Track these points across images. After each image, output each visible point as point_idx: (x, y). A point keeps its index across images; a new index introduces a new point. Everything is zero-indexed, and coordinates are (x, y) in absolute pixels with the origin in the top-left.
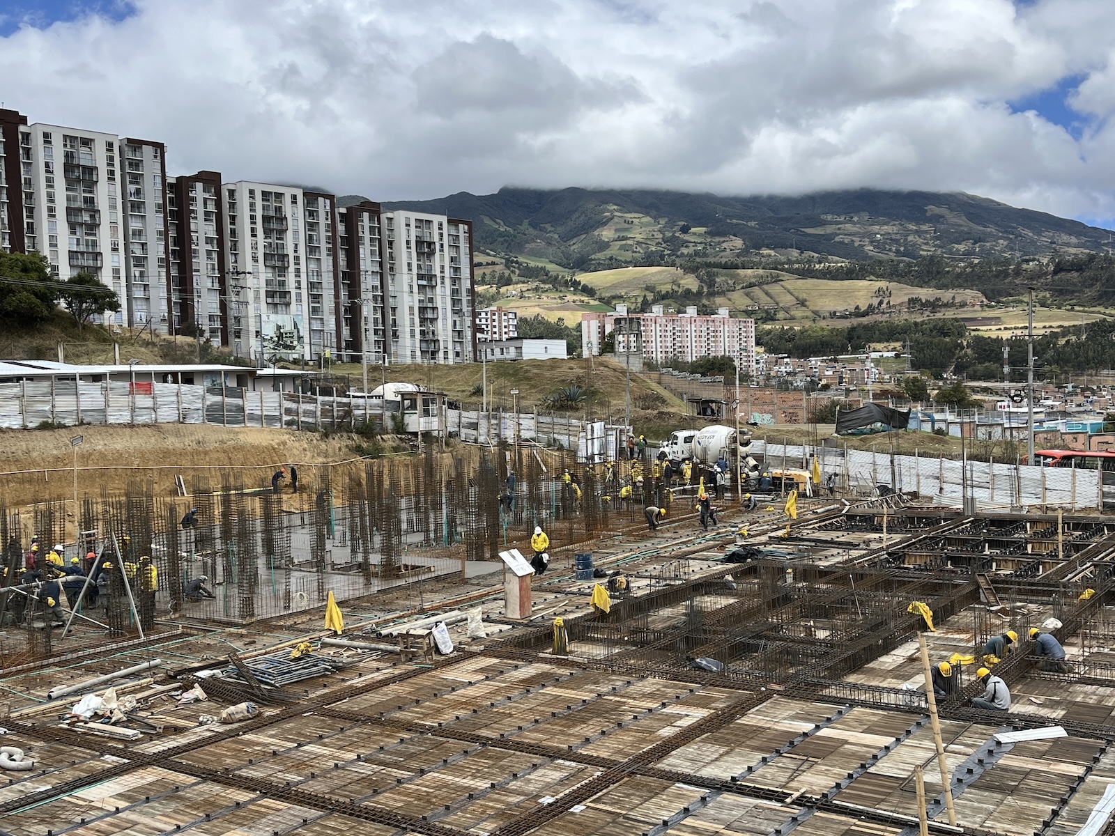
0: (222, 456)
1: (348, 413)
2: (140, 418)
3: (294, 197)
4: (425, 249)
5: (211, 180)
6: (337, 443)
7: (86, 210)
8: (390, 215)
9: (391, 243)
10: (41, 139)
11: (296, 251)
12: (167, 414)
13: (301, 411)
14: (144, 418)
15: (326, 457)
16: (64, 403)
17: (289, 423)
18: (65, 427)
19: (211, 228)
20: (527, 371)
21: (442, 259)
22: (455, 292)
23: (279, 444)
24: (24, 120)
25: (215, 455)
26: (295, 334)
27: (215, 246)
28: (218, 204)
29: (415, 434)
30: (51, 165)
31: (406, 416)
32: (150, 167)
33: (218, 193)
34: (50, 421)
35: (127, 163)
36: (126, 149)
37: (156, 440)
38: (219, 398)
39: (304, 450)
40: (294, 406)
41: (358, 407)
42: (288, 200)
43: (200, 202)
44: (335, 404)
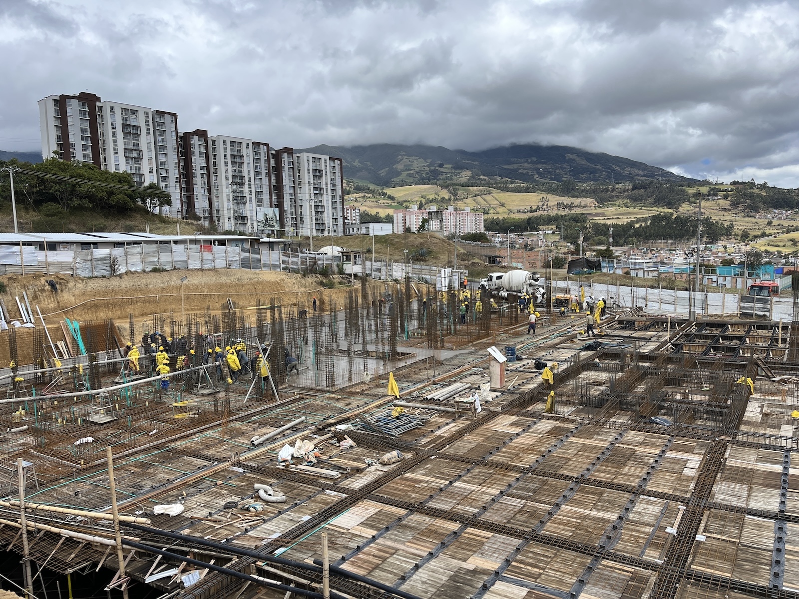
0: (251, 287)
1: (315, 263)
2: (206, 266)
3: (248, 144)
4: (318, 174)
5: (202, 134)
6: (311, 280)
7: (135, 150)
8: (298, 155)
9: (299, 170)
10: (109, 110)
11: (249, 174)
12: (220, 264)
13: (290, 262)
14: (208, 265)
15: (305, 288)
16: (165, 257)
17: (284, 269)
18: (166, 271)
19: (203, 161)
20: (392, 240)
21: (326, 180)
22: (333, 197)
23: (280, 280)
24: (99, 99)
25: (248, 287)
26: (274, 219)
27: (205, 171)
28: (206, 148)
29: (350, 275)
30: (114, 125)
31: (344, 265)
32: (169, 127)
33: (206, 141)
34: (157, 267)
35: (156, 124)
36: (156, 116)
37: (216, 278)
38: (247, 254)
39: (294, 283)
40: (286, 259)
41: (319, 259)
42: (244, 145)
43: (197, 146)
44: (308, 258)
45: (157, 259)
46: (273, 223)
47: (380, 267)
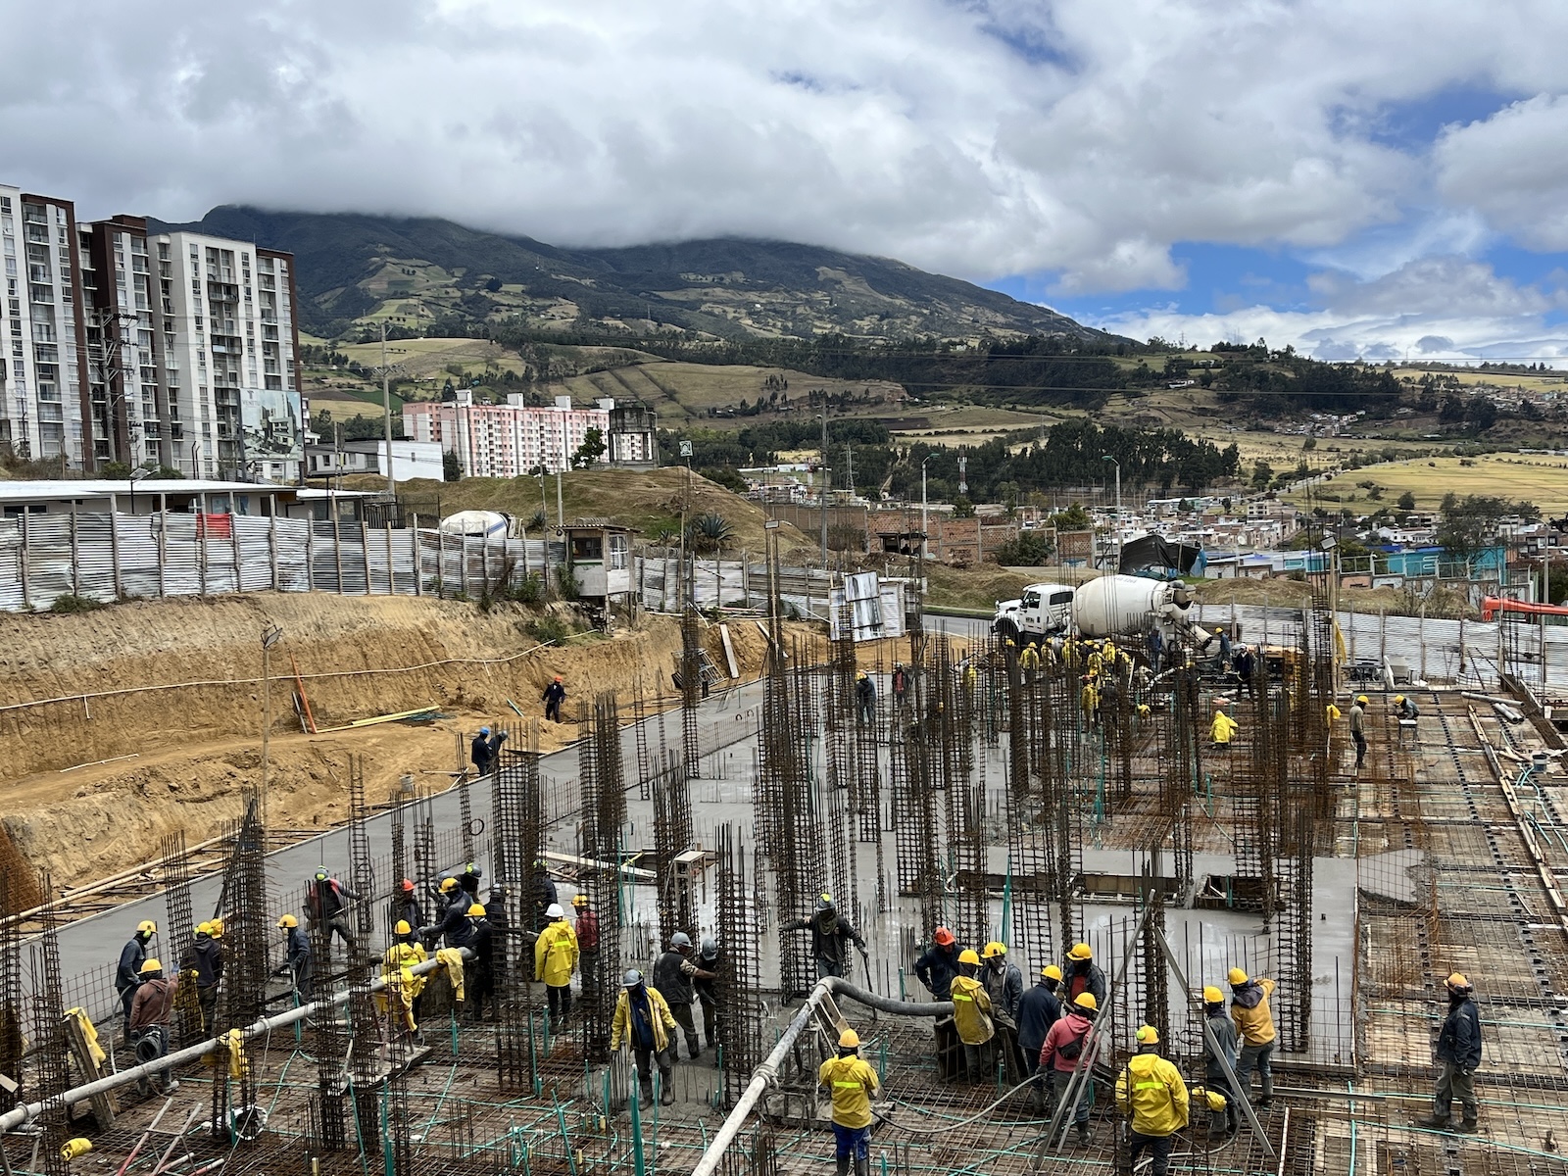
1: (505, 566)
2: (214, 584)
4: (224, 297)
6: (505, 620)
8: (164, 239)
9: (166, 284)
11: (11, 292)
12: (254, 576)
13: (442, 563)
14: (221, 583)
16: (93, 557)
17: (429, 587)
21: (249, 314)
23: (427, 626)
26: (290, 426)
29: (600, 600)
31: (580, 569)
34: (73, 594)
41: (514, 554)
45: (69, 565)
46: (285, 440)
47: (661, 574)
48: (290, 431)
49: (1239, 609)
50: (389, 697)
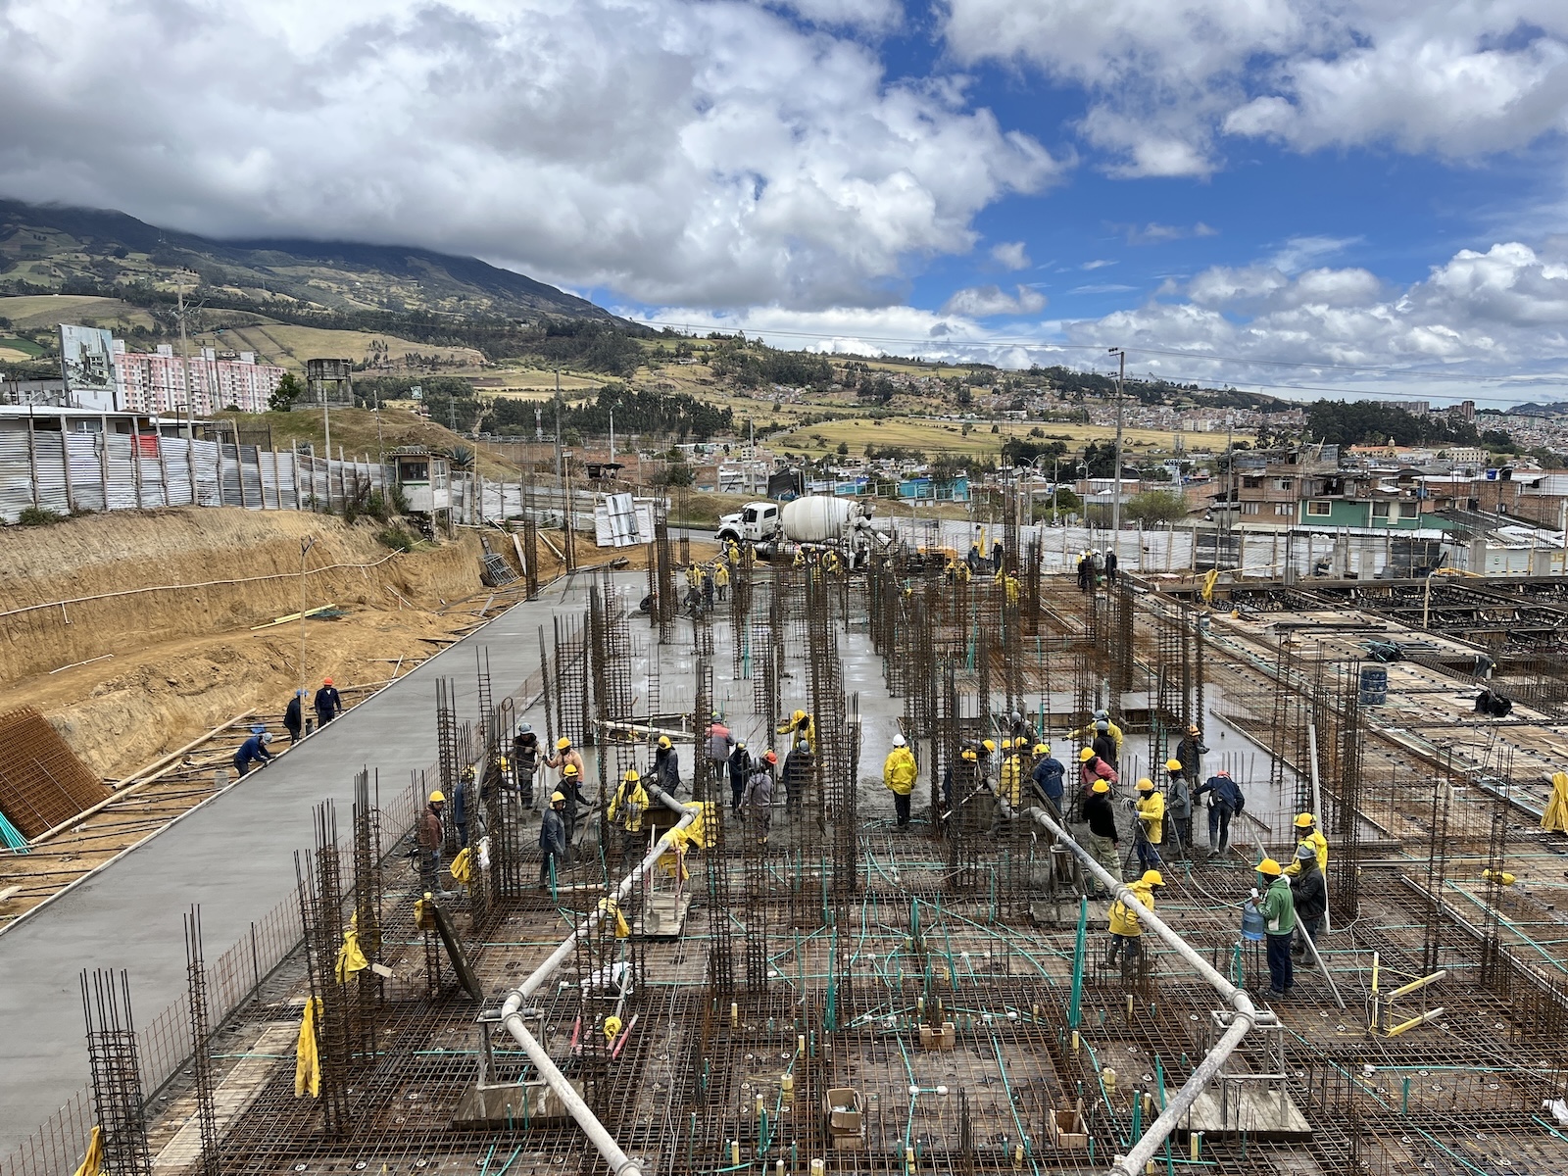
0: (266, 558)
1: (355, 485)
2: (148, 500)
6: (364, 531)
12: (178, 492)
13: (315, 483)
14: (153, 498)
15: (364, 553)
16: (48, 474)
17: (309, 503)
18: (59, 518)
23: (314, 536)
25: (261, 558)
26: (104, 360)
29: (425, 515)
31: (404, 491)
34: (32, 508)
38: (233, 464)
39: (341, 543)
40: (308, 475)
41: (362, 476)
44: (343, 472)
45: (30, 480)
46: (101, 373)
47: (460, 494)
48: (105, 365)
49: (896, 520)
50: (295, 598)
